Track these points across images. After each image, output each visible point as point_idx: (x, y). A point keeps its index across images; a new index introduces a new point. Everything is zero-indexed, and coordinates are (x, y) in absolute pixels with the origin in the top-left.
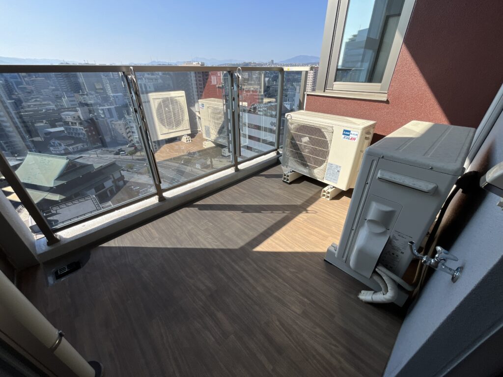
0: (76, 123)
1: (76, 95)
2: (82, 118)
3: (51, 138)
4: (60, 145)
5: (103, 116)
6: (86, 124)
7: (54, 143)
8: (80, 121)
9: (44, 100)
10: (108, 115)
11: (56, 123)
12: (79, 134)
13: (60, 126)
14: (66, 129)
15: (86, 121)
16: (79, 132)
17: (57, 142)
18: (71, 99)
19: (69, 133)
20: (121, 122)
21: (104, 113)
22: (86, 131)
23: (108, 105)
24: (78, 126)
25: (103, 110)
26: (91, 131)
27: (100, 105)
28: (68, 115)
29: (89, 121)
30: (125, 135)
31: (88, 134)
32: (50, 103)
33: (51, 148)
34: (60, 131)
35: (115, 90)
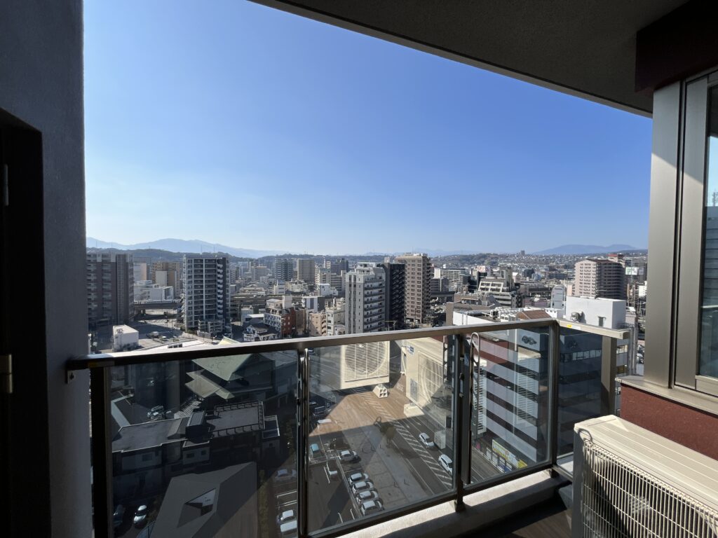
0: (276, 311)
1: (287, 283)
2: (283, 306)
3: (249, 324)
4: (254, 332)
5: (303, 306)
6: (285, 313)
7: (249, 330)
8: (280, 310)
9: (259, 286)
10: (308, 306)
11: (260, 310)
12: (275, 323)
13: (262, 312)
14: (266, 316)
15: (286, 310)
16: (276, 320)
17: (252, 329)
18: (281, 286)
19: (266, 321)
20: (320, 315)
21: (305, 303)
22: (282, 320)
23: (312, 295)
24: (277, 315)
25: (306, 299)
26: (286, 321)
27: (305, 294)
28: (273, 302)
29: (289, 310)
30: (319, 330)
31: (283, 324)
32: (263, 289)
33: (245, 335)
34: (260, 318)
35: (324, 280)
